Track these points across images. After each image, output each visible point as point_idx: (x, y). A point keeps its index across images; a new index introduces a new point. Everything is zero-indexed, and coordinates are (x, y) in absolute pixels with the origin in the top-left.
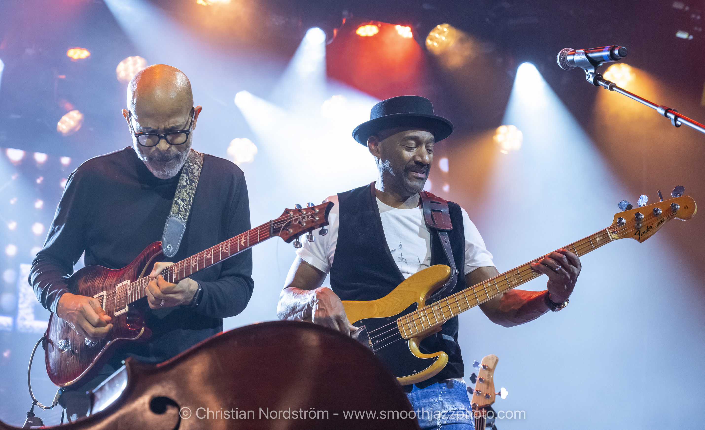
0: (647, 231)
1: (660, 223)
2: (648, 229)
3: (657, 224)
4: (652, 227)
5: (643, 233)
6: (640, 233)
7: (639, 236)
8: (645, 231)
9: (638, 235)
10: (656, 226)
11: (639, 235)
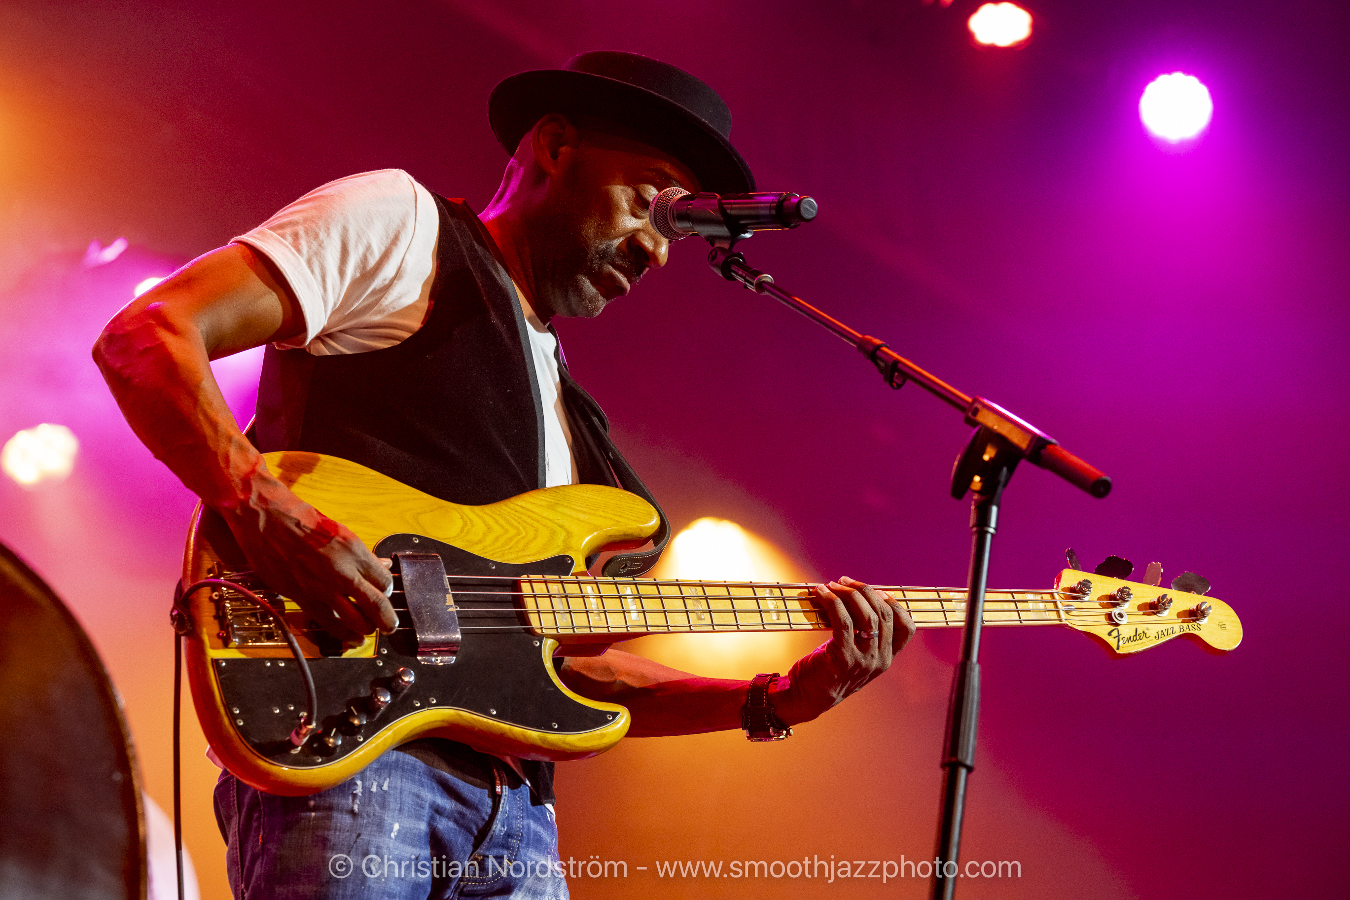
0: (1135, 639)
1: (1166, 634)
2: (1139, 635)
3: (1158, 632)
4: (1146, 633)
5: (1125, 639)
6: (1121, 637)
7: (1119, 641)
8: (1130, 637)
9: (1115, 638)
10: (1155, 637)
11: (1117, 638)
